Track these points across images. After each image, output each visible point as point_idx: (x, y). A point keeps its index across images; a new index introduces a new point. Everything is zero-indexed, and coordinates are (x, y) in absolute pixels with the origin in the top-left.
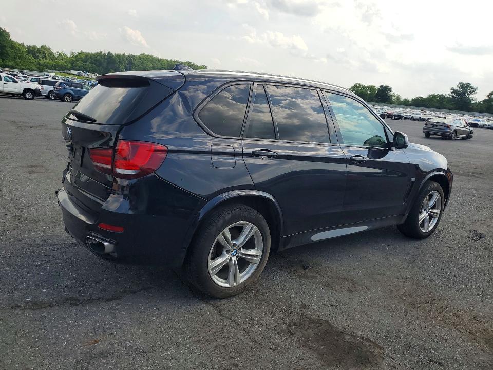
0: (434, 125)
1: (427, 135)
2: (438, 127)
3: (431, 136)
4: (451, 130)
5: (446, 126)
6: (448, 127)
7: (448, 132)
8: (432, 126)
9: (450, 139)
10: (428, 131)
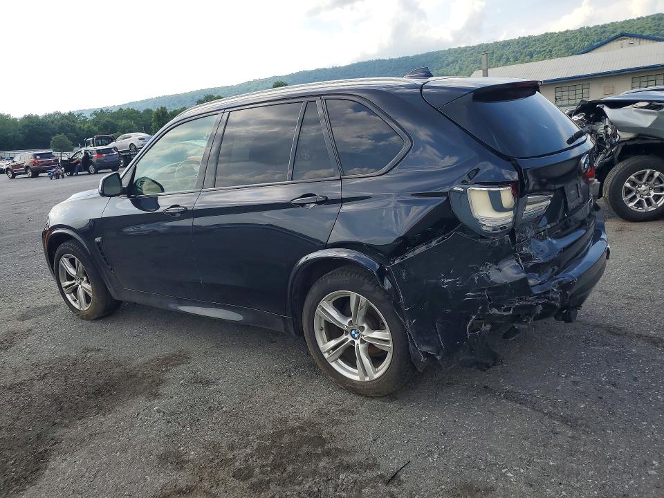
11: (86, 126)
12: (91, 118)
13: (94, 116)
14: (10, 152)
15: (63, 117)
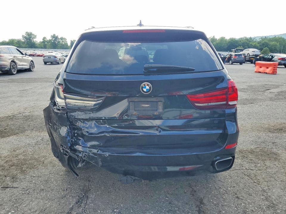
0: (48, 57)
1: (45, 63)
2: (51, 58)
3: (47, 63)
4: (58, 58)
5: (55, 57)
6: (56, 57)
7: (57, 60)
8: (47, 58)
9: (58, 64)
10: (46, 61)
11: (254, 44)
12: (259, 40)
13: (261, 39)
14: (223, 52)
15: (247, 39)
